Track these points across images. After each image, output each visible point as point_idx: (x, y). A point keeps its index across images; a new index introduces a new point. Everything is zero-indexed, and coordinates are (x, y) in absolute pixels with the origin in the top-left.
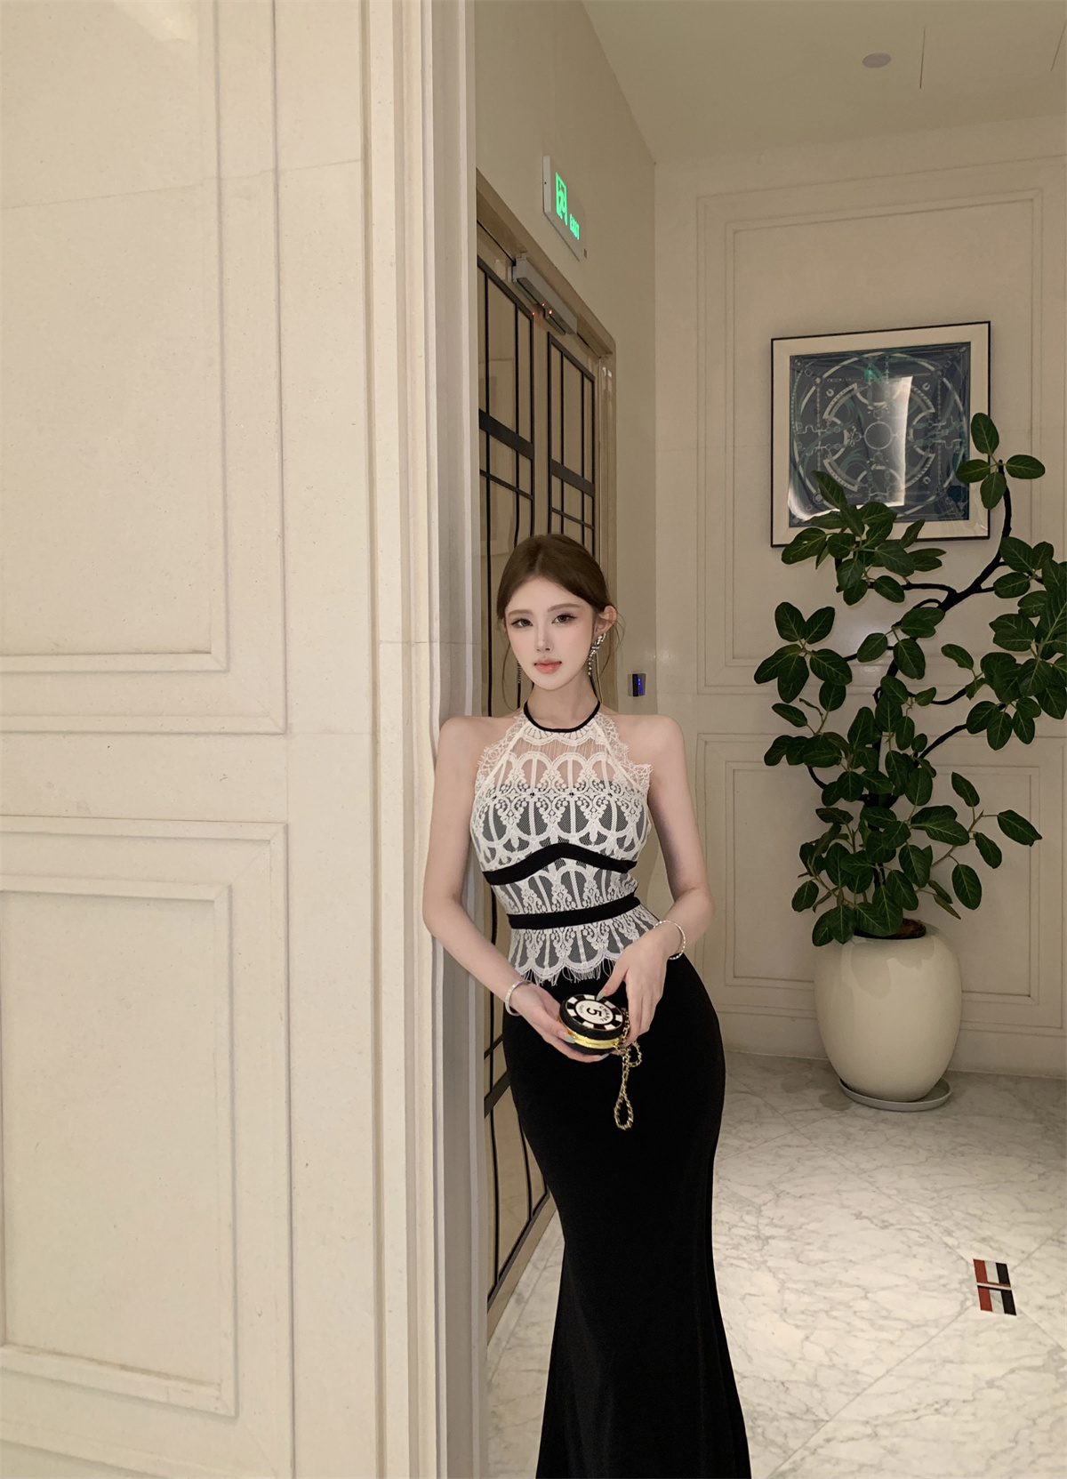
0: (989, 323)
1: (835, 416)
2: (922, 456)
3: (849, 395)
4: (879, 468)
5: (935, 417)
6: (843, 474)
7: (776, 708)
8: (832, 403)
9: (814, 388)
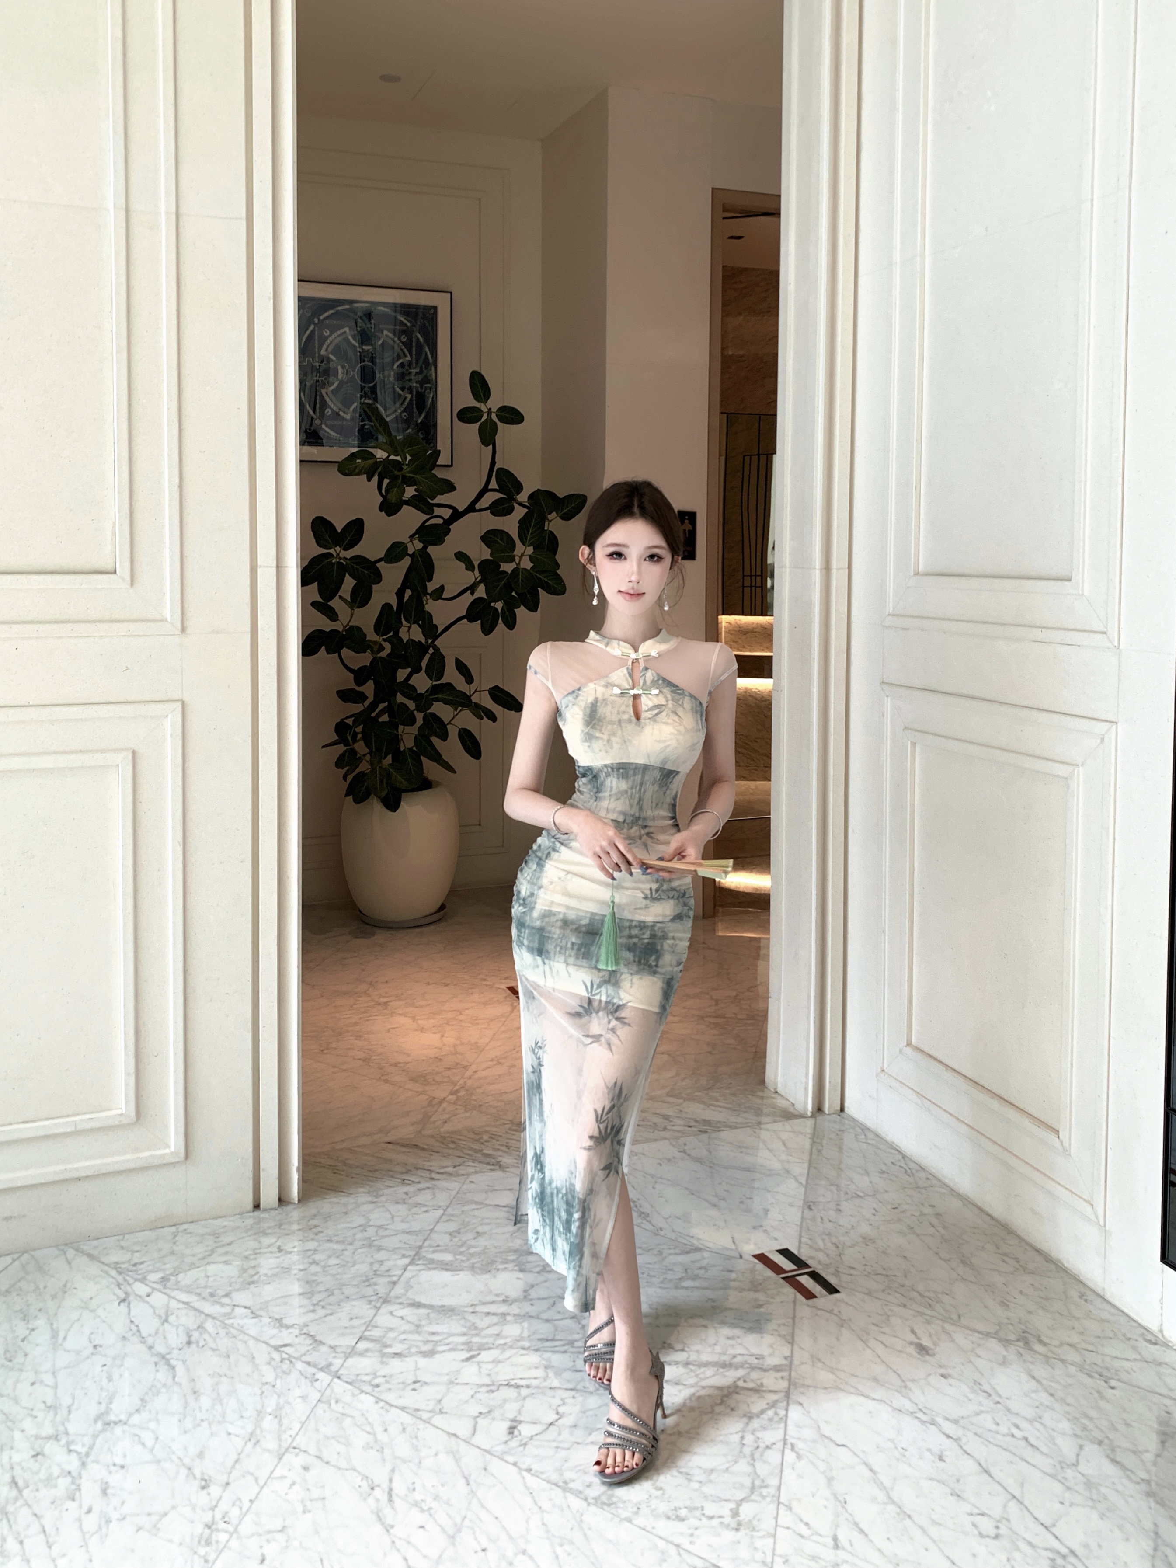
0: (451, 293)
1: (331, 353)
2: (400, 395)
3: (344, 336)
4: (367, 401)
5: (410, 364)
6: (339, 404)
7: (314, 604)
8: (328, 341)
9: (312, 327)
